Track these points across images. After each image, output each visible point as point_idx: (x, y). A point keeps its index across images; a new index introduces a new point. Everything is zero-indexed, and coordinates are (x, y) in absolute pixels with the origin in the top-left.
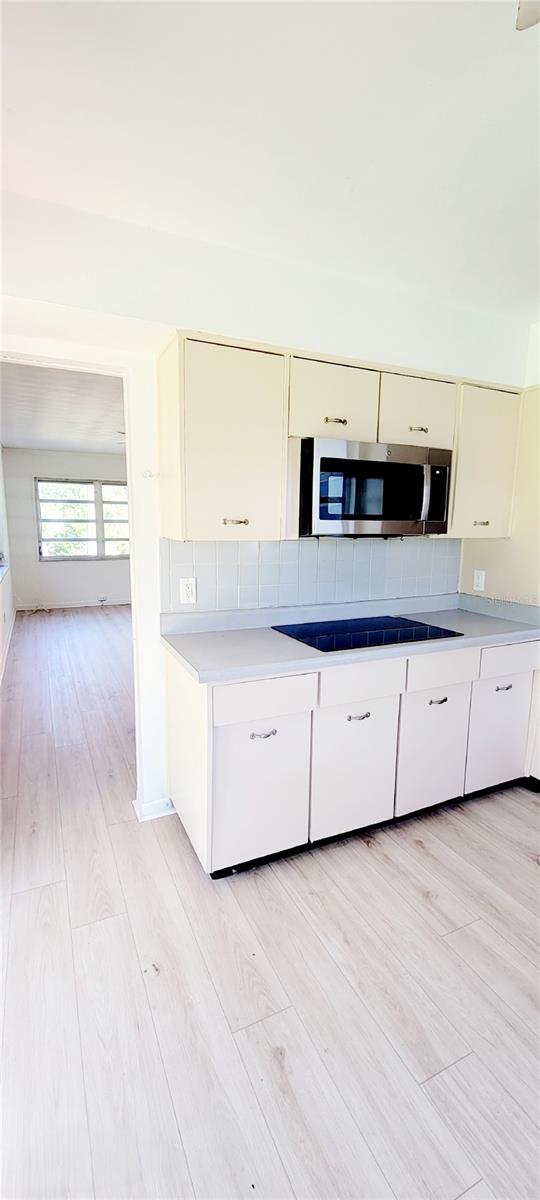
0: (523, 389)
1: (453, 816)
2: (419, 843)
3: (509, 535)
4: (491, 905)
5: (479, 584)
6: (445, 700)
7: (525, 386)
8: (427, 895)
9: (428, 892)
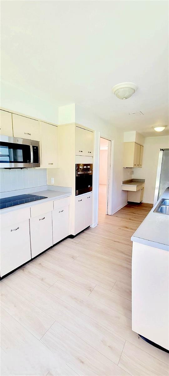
0: (58, 125)
1: (50, 252)
2: (40, 264)
3: (59, 167)
4: (61, 275)
5: (53, 182)
6: (44, 218)
7: (59, 124)
8: (42, 280)
9: (43, 279)
